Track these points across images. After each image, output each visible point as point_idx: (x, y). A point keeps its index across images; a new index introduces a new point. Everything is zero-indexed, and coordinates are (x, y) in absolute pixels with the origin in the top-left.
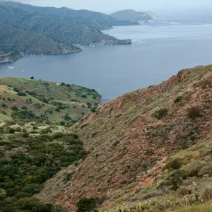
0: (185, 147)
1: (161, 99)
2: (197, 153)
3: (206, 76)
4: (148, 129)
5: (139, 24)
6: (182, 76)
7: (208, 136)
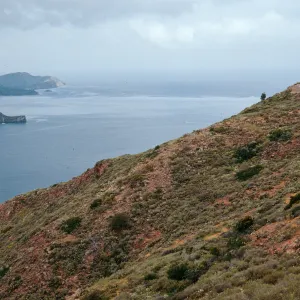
0: (107, 274)
1: (71, 203)
2: (124, 282)
3: (135, 170)
4: (52, 249)
5: (36, 94)
6: (102, 170)
7: (141, 256)
